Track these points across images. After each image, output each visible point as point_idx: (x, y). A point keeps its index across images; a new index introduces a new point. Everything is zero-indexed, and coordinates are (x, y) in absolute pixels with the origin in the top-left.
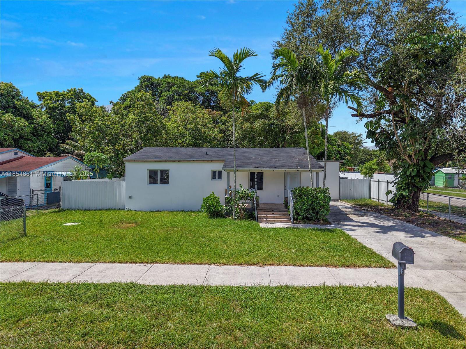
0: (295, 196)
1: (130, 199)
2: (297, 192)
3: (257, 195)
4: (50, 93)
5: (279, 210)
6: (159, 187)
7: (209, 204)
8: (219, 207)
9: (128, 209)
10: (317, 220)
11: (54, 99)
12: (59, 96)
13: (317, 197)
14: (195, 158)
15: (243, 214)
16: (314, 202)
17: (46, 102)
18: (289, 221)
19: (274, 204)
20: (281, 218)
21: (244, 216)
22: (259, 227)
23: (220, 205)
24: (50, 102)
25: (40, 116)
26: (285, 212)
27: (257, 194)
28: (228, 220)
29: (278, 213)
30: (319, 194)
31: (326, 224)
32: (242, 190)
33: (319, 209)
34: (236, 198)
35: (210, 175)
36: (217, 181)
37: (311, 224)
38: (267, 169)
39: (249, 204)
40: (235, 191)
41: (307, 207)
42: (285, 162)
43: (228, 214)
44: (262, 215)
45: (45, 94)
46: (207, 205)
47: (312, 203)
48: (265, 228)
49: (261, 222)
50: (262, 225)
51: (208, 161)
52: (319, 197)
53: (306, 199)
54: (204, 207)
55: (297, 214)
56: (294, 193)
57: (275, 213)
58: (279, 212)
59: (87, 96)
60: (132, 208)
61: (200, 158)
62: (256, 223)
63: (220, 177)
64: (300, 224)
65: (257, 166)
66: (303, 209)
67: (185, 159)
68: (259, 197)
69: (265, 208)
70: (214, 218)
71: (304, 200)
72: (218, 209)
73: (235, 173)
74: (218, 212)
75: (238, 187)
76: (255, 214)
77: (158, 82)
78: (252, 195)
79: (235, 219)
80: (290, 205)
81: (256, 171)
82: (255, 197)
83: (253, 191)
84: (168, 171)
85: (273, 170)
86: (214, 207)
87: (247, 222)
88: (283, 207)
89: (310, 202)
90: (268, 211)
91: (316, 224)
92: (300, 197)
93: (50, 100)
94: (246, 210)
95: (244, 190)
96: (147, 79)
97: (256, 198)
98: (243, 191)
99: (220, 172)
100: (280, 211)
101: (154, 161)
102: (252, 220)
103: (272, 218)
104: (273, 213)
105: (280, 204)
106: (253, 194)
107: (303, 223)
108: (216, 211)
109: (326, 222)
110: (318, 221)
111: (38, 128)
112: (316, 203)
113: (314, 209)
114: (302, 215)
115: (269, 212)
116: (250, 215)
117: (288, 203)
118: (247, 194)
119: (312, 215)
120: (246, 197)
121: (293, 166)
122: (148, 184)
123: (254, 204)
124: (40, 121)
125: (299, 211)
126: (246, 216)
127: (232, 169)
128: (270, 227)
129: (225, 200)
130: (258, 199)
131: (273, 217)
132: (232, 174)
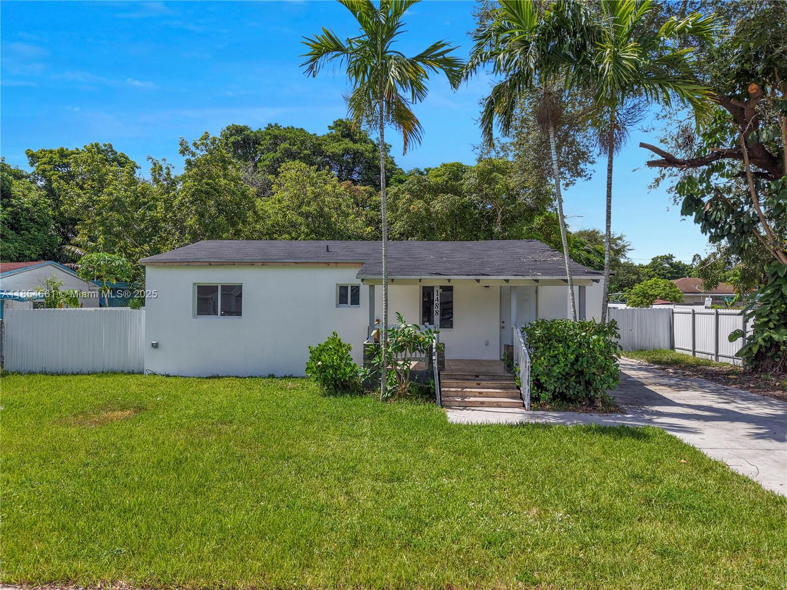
0: (532, 342)
1: (156, 350)
2: (538, 332)
3: (438, 340)
4: (51, 152)
5: (493, 377)
6: (218, 323)
7: (322, 362)
8: (348, 370)
9: (149, 372)
10: (588, 402)
11: (55, 161)
12: (66, 156)
13: (588, 343)
14: (300, 258)
15: (407, 385)
16: (583, 356)
17: (42, 167)
18: (518, 405)
19: (477, 360)
20: (498, 394)
21: (409, 391)
22: (446, 422)
23: (350, 365)
24: (48, 167)
25: (26, 192)
26: (506, 380)
27: (438, 337)
28: (368, 401)
29: (490, 383)
30: (595, 337)
31: (611, 412)
32: (403, 326)
33: (594, 374)
34: (387, 345)
35: (333, 295)
36: (348, 310)
37: (574, 411)
38: (464, 277)
39: (420, 360)
40: (387, 330)
41: (564, 370)
42: (503, 265)
43: (371, 385)
44: (451, 388)
45: (41, 153)
46: (320, 363)
47: (577, 360)
48: (460, 424)
49: (449, 407)
50: (455, 416)
51: (328, 264)
52: (594, 345)
53: (561, 349)
54: (313, 368)
55: (538, 384)
56: (531, 335)
57: (483, 383)
58: (494, 380)
59: (121, 157)
60: (159, 369)
61: (311, 258)
62: (438, 409)
63: (356, 301)
64: (548, 410)
65: (438, 271)
66: (555, 374)
67: (277, 259)
68: (444, 345)
69: (459, 370)
70: (335, 395)
71: (556, 352)
72: (345, 374)
73: (386, 285)
74: (345, 380)
75: (393, 322)
76: (434, 385)
77: (256, 136)
78: (427, 340)
79: (386, 399)
80: (517, 365)
81: (436, 282)
82: (434, 344)
83: (430, 330)
84: (240, 287)
85: (478, 281)
86: (336, 368)
87: (415, 407)
88: (500, 369)
89: (572, 357)
90: (465, 377)
91: (586, 411)
92: (546, 345)
93: (49, 163)
94: (412, 374)
95: (407, 327)
96: (237, 131)
97: (437, 348)
98: (406, 330)
99: (356, 290)
100: (496, 378)
101: (208, 264)
102: (427, 400)
103: (475, 396)
104: (479, 384)
105: (490, 361)
106: (430, 338)
107: (554, 410)
108: (340, 379)
109: (610, 407)
110: (590, 404)
111: (22, 214)
112: (586, 358)
113: (581, 373)
114: (553, 388)
115: (468, 380)
116: (421, 389)
117: (512, 359)
118: (416, 337)
119: (575, 389)
120: (413, 343)
121: (524, 272)
122: (194, 317)
123: (431, 360)
124: (26, 202)
125: (543, 379)
126: (413, 390)
127: (379, 277)
128: (474, 422)
129: (365, 351)
130: (441, 349)
131: (480, 393)
132: (380, 289)
